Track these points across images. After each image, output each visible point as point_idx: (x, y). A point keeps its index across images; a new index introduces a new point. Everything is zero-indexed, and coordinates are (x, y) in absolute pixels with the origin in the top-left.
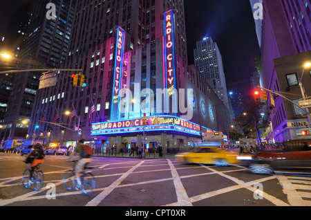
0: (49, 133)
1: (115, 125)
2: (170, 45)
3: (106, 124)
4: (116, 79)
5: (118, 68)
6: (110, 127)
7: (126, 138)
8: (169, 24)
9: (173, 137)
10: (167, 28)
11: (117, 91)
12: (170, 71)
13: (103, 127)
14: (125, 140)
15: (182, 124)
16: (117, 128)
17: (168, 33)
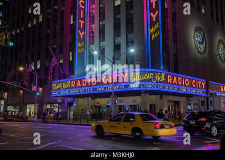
0: (6, 94)
1: (79, 84)
3: (69, 82)
6: (73, 85)
7: (98, 100)
9: (161, 98)
13: (65, 86)
14: (98, 103)
15: (170, 80)
16: (82, 86)
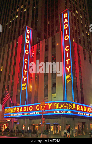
2: (67, 38)
4: (24, 69)
5: (26, 60)
8: (66, 21)
10: (64, 24)
11: (25, 79)
12: (68, 60)
17: (65, 28)
